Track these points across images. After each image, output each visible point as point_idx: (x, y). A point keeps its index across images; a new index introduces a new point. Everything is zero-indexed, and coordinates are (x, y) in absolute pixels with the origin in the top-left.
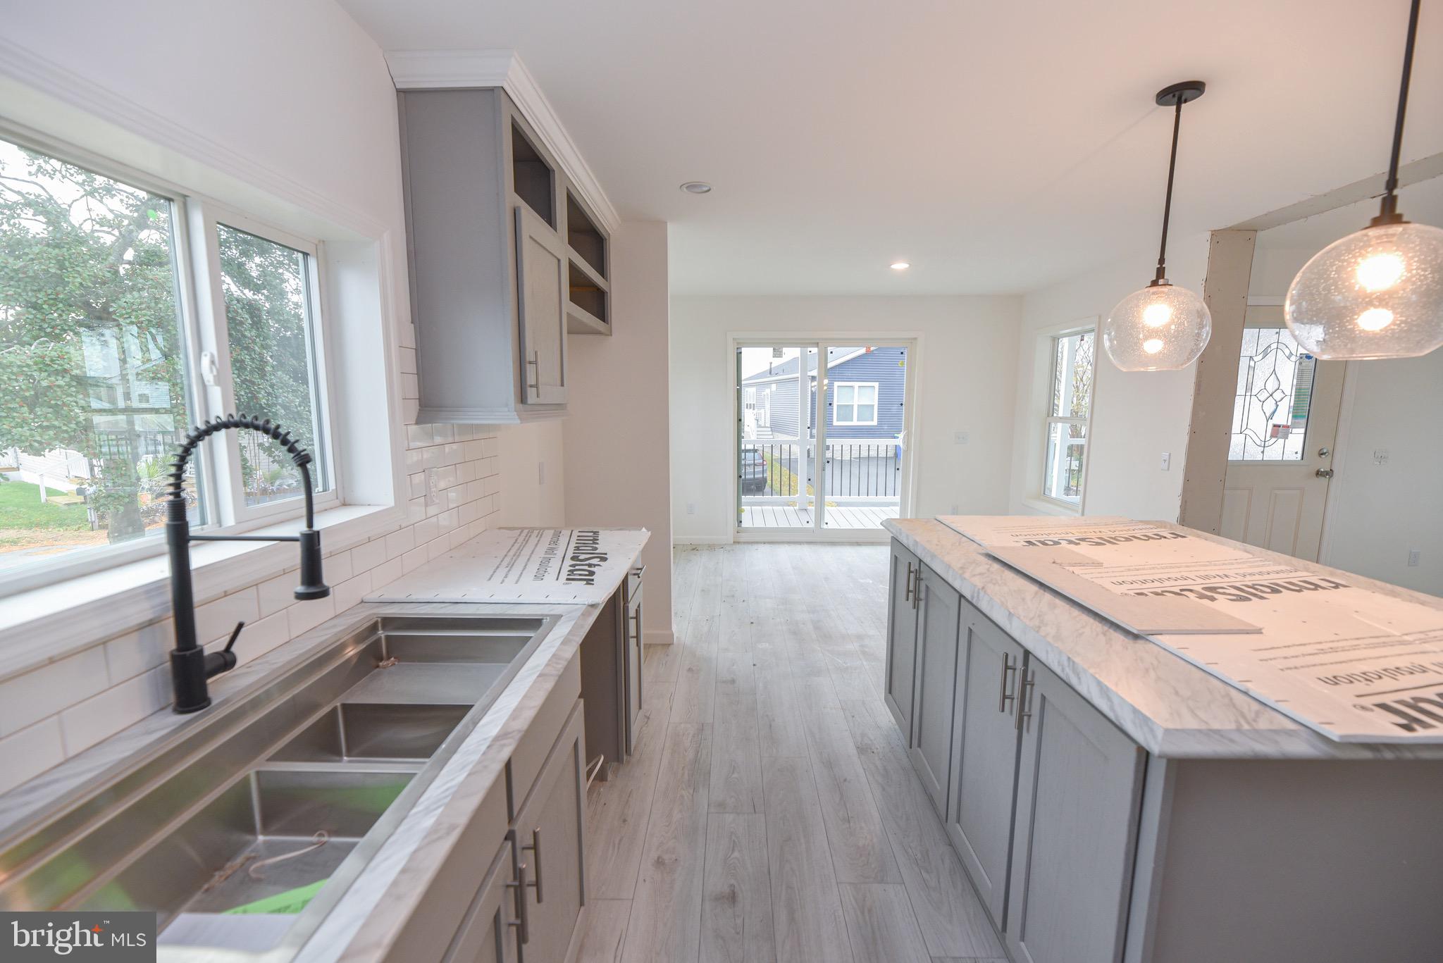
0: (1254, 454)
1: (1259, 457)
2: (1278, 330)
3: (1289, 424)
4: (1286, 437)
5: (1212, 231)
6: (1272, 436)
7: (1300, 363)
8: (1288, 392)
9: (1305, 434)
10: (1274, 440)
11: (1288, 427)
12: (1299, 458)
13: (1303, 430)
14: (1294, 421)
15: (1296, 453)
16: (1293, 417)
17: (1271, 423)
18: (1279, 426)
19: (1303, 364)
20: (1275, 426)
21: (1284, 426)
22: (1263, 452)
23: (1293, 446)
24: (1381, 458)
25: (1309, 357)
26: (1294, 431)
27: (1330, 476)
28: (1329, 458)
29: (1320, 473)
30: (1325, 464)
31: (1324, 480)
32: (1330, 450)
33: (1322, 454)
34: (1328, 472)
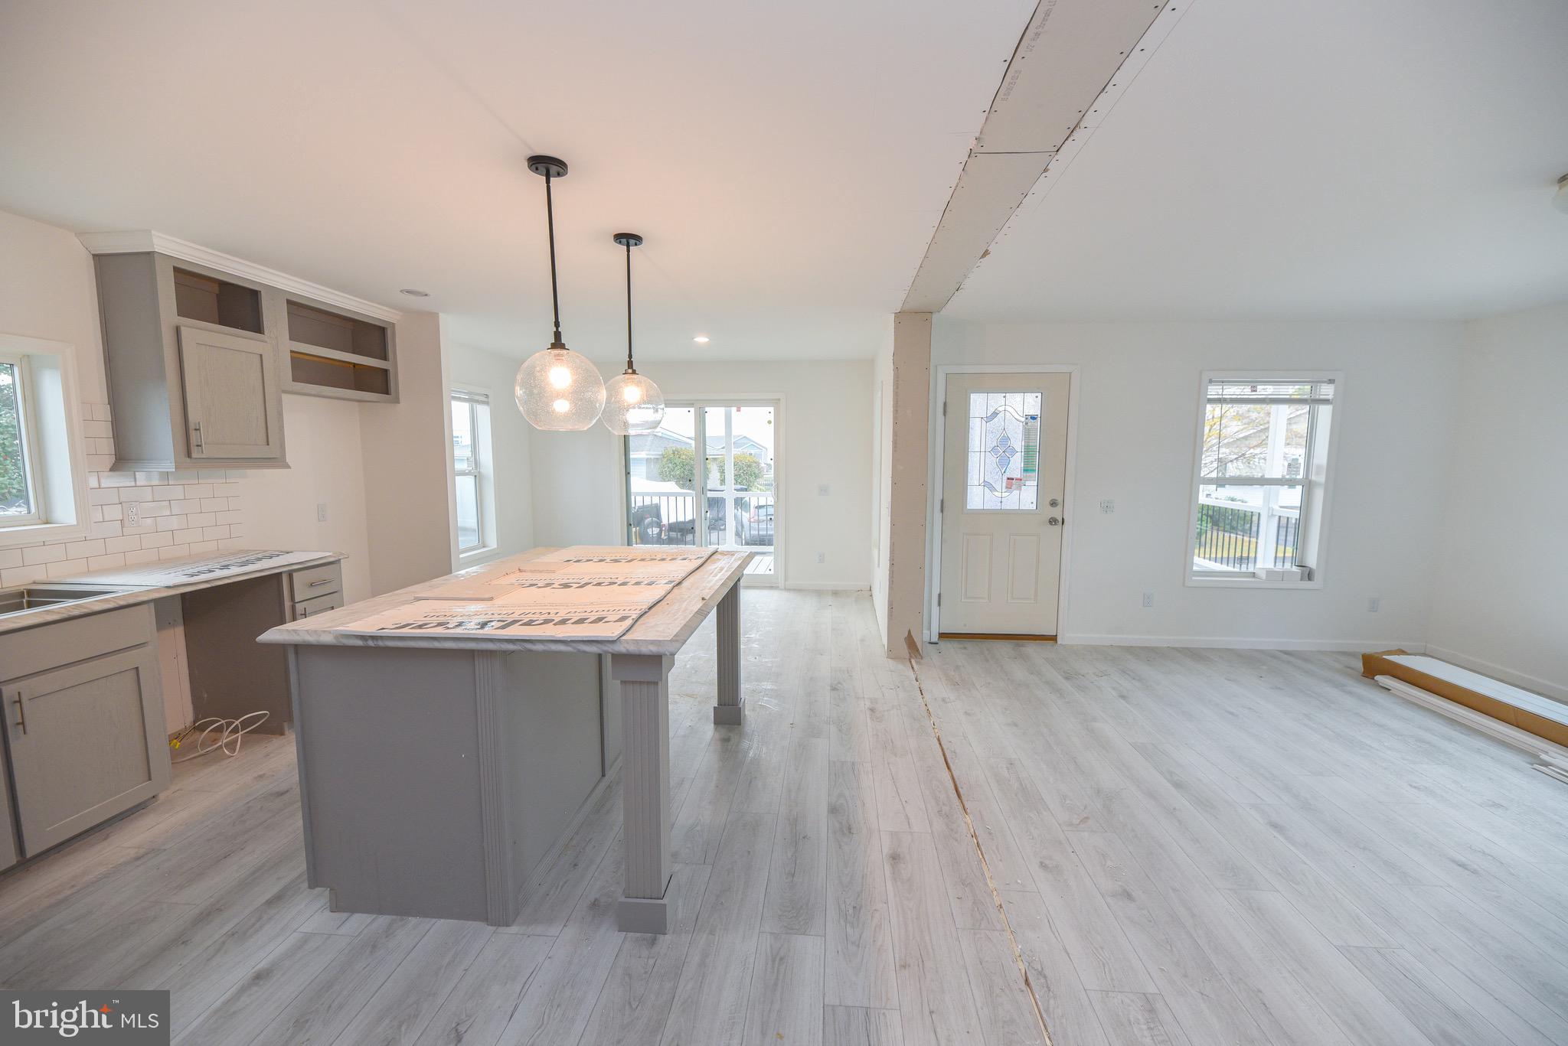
0: (992, 501)
1: (999, 507)
2: (1004, 395)
3: (1022, 477)
4: (1019, 488)
5: (896, 313)
6: (1006, 488)
7: (1027, 424)
8: (1018, 449)
9: (1038, 485)
10: (1009, 491)
11: (1021, 480)
12: (1035, 508)
13: (1035, 483)
14: (1025, 474)
15: (1032, 503)
16: (1024, 470)
17: (1006, 476)
18: (1013, 479)
19: (1029, 424)
20: (1010, 478)
21: (1017, 479)
22: (1001, 502)
23: (1026, 498)
24: (1107, 508)
25: (1033, 418)
26: (1027, 483)
27: (1063, 524)
28: (1059, 508)
29: (1053, 521)
30: (1056, 513)
31: (1058, 528)
32: (1060, 500)
33: (1054, 504)
34: (1060, 520)
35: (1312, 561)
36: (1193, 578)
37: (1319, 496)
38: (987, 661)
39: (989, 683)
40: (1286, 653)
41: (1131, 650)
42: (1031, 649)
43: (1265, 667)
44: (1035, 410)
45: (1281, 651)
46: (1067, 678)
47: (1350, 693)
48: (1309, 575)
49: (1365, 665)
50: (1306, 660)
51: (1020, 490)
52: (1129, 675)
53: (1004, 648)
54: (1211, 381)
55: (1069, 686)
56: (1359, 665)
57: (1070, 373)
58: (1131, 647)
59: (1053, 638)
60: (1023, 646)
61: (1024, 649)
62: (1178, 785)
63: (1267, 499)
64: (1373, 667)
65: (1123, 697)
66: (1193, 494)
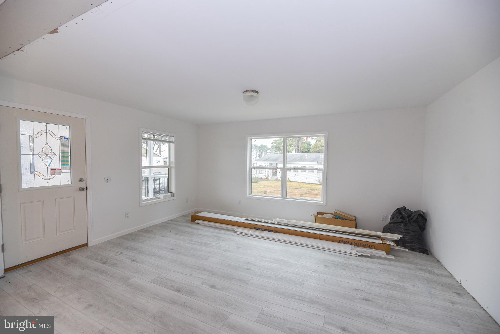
0: (41, 183)
1: (46, 185)
2: (46, 124)
3: (61, 168)
4: (60, 174)
6: (51, 174)
8: (58, 154)
9: (71, 172)
10: (53, 176)
11: (60, 170)
12: (70, 183)
13: (69, 171)
14: (63, 167)
15: (68, 181)
16: (62, 165)
17: (49, 168)
18: (55, 169)
19: (63, 141)
20: (52, 169)
21: (57, 169)
22: (48, 182)
23: (64, 179)
24: (108, 180)
25: (66, 138)
26: (64, 171)
27: (87, 190)
28: (84, 182)
29: (81, 189)
30: (83, 185)
31: (85, 192)
32: (84, 178)
33: (81, 180)
34: (85, 188)
35: (173, 190)
36: (142, 203)
37: (173, 171)
38: (51, 273)
39: (59, 287)
40: (171, 221)
41: (123, 237)
42: (75, 255)
43: (169, 228)
44: (67, 134)
45: (169, 221)
46: (104, 263)
47: (193, 228)
48: (173, 195)
49: (191, 218)
50: (176, 221)
51: (60, 175)
52: (130, 249)
53: (59, 261)
54: (142, 132)
55: (107, 267)
56: (190, 219)
57: (85, 119)
58: (122, 236)
59: (86, 245)
60: (69, 255)
61: (71, 256)
62: (178, 290)
63: (150, 172)
64: (194, 218)
65: (133, 261)
66: (140, 172)
